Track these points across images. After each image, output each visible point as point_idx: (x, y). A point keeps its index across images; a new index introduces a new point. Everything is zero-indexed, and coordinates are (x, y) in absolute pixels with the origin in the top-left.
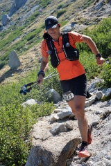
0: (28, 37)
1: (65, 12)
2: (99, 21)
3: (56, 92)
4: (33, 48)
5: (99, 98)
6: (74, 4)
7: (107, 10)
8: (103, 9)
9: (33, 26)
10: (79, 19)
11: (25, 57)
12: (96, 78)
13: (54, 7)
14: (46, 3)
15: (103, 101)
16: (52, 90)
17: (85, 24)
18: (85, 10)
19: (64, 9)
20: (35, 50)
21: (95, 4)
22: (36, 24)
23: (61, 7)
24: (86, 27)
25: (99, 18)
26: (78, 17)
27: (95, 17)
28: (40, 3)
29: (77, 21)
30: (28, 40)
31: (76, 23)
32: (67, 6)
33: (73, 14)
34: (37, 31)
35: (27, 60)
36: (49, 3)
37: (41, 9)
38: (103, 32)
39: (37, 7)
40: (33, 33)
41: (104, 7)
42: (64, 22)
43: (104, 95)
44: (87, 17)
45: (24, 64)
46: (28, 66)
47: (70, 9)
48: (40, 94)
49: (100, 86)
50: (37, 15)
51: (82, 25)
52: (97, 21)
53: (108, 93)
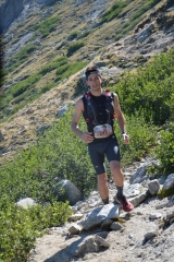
0: (14, 90)
1: (82, 45)
2: (146, 61)
3: (73, 186)
4: (25, 109)
5: (153, 193)
6: (97, 32)
7: (159, 42)
8: (152, 41)
9: (24, 70)
10: (109, 57)
11: (9, 125)
12: (143, 160)
13: (61, 36)
14: (47, 30)
15: (161, 198)
16: (66, 181)
17: (120, 66)
18: (119, 42)
19: (80, 41)
20: (29, 112)
21: (137, 31)
22: (29, 67)
23: (74, 36)
24: (121, 71)
25: (145, 56)
26: (107, 54)
27: (137, 54)
28: (36, 28)
29: (106, 61)
30: (15, 96)
31: (103, 65)
32: (87, 35)
33: (96, 49)
34: (31, 79)
35: (14, 130)
36: (53, 30)
37: (37, 40)
38: (153, 78)
39: (31, 35)
40: (24, 84)
41: (154, 36)
42: (80, 64)
43: (161, 186)
44: (123, 54)
45: (8, 137)
46: (15, 142)
47: (91, 41)
48: (42, 188)
49: (153, 171)
50: (30, 51)
51: (115, 68)
52: (142, 61)
53: (169, 183)
